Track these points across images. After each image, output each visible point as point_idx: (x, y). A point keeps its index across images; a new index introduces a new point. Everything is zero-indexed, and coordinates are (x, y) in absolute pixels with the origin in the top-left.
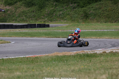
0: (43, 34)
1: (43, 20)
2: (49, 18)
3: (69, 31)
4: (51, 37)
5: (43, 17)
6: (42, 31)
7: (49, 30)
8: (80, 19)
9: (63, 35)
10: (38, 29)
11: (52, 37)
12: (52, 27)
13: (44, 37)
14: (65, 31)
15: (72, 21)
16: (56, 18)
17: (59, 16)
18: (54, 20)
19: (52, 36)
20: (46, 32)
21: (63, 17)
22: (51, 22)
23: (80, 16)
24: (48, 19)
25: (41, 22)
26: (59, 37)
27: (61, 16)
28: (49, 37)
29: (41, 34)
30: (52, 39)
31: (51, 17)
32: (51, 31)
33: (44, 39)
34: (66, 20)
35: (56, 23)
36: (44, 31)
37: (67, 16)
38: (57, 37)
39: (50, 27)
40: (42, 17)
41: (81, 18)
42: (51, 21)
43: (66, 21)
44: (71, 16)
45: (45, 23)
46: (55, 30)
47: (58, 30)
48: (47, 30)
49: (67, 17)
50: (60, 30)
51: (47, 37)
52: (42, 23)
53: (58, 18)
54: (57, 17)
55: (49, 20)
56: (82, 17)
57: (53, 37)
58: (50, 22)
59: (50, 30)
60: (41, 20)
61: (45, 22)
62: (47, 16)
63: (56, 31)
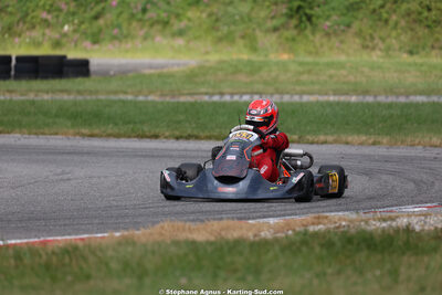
0: (57, 116)
1: (47, 31)
2: (82, 23)
3: (206, 98)
4: (109, 131)
5: (49, 17)
6: (46, 97)
7: (91, 92)
8: (267, 31)
9: (179, 122)
10: (24, 85)
11: (116, 130)
12: (105, 74)
13: (65, 134)
14: (182, 99)
15: (220, 40)
16: (125, 25)
17: (144, 11)
18: (115, 38)
19: (110, 129)
20: (75, 103)
21: (163, 15)
22: (97, 47)
23: (263, 14)
24: (75, 31)
25: (38, 44)
26: (156, 137)
27: (151, 14)
28: (96, 131)
29: (46, 114)
30: (112, 143)
31: (96, 17)
32: (102, 97)
33: (68, 143)
34: (181, 33)
35: (127, 51)
36: (58, 97)
37: (190, 14)
38: (142, 136)
39: (93, 77)
40: (45, 15)
41: (270, 24)
42: (96, 42)
43: (180, 42)
44: (210, 15)
45: (58, 52)
46: (126, 93)
47: (140, 93)
48: (79, 92)
49: (189, 20)
50: (150, 93)
51: (83, 136)
52: (45, 50)
53: (134, 24)
54: (132, 16)
55: (84, 33)
56: (273, 18)
57: (118, 136)
58: (87, 43)
59: (97, 92)
60: (37, 34)
61: (57, 44)
62: (74, 14)
63: (130, 97)
